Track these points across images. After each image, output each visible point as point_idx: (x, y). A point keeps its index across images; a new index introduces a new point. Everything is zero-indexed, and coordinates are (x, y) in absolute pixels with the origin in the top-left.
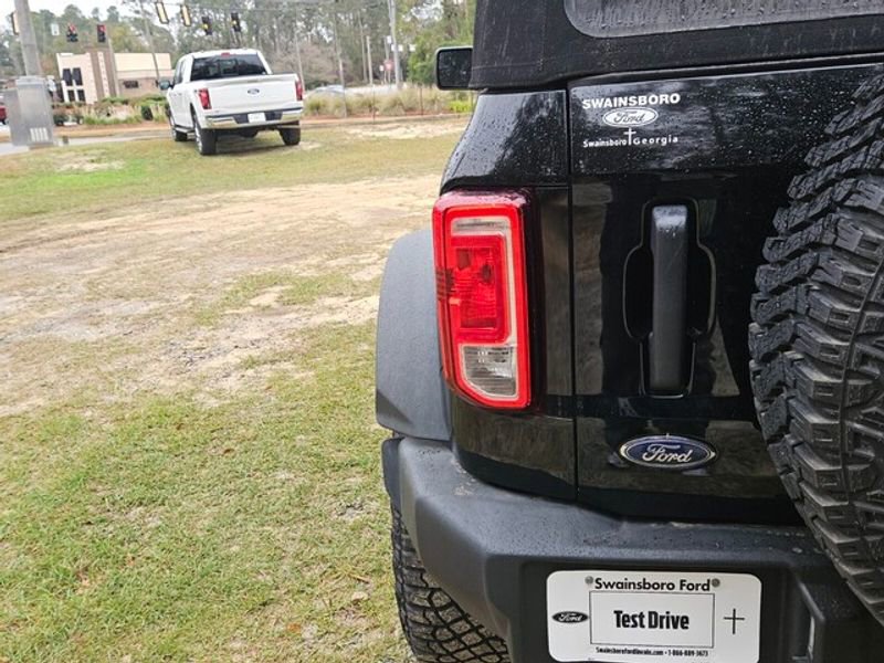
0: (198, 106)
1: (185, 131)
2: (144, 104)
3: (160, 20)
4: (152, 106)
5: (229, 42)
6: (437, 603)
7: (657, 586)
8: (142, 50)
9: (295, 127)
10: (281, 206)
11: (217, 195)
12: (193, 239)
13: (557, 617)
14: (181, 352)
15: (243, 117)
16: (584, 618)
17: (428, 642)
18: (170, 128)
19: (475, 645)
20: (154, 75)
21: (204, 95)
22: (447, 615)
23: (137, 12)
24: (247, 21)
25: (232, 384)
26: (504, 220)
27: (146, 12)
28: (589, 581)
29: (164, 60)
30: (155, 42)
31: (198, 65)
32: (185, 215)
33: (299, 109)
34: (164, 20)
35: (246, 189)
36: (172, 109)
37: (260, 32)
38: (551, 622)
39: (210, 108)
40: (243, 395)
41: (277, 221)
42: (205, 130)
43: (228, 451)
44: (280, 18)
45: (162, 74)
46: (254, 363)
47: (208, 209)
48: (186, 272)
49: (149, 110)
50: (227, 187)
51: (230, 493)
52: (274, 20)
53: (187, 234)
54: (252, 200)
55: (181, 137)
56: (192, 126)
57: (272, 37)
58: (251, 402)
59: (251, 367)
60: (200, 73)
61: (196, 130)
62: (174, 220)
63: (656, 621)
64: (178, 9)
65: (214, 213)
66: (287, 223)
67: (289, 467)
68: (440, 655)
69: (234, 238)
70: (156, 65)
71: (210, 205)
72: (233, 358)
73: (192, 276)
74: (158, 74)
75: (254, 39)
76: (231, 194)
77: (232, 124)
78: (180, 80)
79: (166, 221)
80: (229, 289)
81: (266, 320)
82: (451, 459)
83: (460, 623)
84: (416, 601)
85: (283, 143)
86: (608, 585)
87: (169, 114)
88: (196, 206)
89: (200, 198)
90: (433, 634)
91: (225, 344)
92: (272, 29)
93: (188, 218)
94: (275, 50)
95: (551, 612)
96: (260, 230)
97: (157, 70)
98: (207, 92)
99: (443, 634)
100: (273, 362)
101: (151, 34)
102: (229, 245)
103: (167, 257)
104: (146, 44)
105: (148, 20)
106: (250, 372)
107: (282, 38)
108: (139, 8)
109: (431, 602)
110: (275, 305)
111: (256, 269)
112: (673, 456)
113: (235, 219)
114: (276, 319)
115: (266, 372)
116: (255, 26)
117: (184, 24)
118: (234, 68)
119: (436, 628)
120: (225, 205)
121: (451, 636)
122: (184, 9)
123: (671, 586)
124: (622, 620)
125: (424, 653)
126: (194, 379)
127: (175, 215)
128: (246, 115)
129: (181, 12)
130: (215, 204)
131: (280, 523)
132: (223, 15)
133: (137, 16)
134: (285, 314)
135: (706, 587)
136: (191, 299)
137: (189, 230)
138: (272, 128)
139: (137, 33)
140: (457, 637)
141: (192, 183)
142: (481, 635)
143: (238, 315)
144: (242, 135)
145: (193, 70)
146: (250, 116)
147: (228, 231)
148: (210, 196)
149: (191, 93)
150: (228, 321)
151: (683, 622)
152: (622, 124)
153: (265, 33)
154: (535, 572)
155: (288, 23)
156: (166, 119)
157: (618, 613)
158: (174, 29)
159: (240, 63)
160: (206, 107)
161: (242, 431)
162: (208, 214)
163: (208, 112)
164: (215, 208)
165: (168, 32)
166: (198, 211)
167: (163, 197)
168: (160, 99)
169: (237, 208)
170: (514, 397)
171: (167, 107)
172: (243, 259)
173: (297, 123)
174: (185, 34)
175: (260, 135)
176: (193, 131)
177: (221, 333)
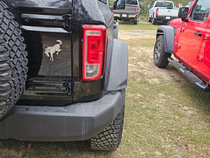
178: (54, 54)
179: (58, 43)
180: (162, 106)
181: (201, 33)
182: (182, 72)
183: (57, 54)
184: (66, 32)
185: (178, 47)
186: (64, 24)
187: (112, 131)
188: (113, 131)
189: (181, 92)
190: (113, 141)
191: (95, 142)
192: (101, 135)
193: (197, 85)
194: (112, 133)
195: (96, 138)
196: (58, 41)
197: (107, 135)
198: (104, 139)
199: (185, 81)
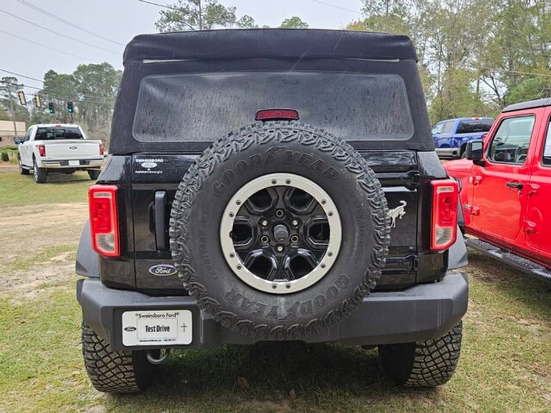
0: (38, 154)
1: (28, 168)
2: (4, 151)
3: (21, 103)
4: (9, 153)
5: (66, 117)
6: (97, 349)
7: (159, 316)
8: (7, 119)
9: (98, 169)
10: (81, 212)
11: (42, 205)
12: (23, 228)
13: (126, 329)
14: (4, 282)
15: (66, 162)
16: (135, 329)
17: (93, 368)
18: (19, 166)
19: (113, 369)
20: (13, 134)
21: (42, 148)
22: (102, 354)
23: (6, 96)
24: (79, 106)
25: (32, 295)
26: (110, 193)
27: (12, 96)
28: (137, 315)
29: (21, 126)
30: (16, 115)
31: (40, 131)
32: (20, 215)
33: (101, 159)
34: (23, 103)
35: (61, 203)
36: (21, 155)
37: (87, 113)
38: (124, 331)
39: (45, 156)
40: (36, 300)
41: (76, 220)
42: (40, 168)
43: (23, 323)
44: (100, 106)
45: (19, 134)
46: (45, 286)
47: (35, 213)
48: (15, 244)
49: (7, 155)
50: (50, 201)
51: (20, 339)
52: (96, 107)
53: (19, 225)
54: (64, 209)
55: (25, 172)
56: (32, 166)
57: (95, 117)
58: (40, 302)
59: (43, 288)
60: (41, 136)
61: (35, 168)
62: (13, 218)
63: (159, 329)
64: (34, 97)
65: (39, 215)
66: (82, 221)
67: (53, 329)
68: (99, 375)
69: (48, 228)
70: (15, 128)
71: (37, 210)
72: (33, 284)
73: (18, 246)
74: (16, 134)
75: (83, 117)
76: (51, 205)
77: (58, 166)
78: (28, 139)
79: (7, 218)
80: (38, 253)
81: (57, 268)
82: (100, 283)
83: (107, 358)
84: (89, 349)
85: (90, 178)
86: (143, 316)
87: (19, 158)
88: (28, 211)
89: (31, 207)
90: (95, 364)
91: (31, 278)
92: (95, 112)
93: (21, 217)
94: (96, 124)
95: (124, 328)
96: (64, 224)
97: (16, 132)
98: (44, 147)
99: (100, 364)
100: (56, 286)
101: (14, 109)
102: (44, 231)
103: (5, 237)
104: (11, 115)
105: (13, 101)
106: (42, 290)
107: (101, 117)
108: (8, 94)
109: (95, 349)
110: (64, 260)
111: (57, 243)
112: (165, 271)
113: (51, 218)
114: (62, 267)
115: (51, 290)
116: (84, 110)
117: (37, 106)
118: (63, 134)
119: (97, 361)
120: (46, 210)
121: (103, 364)
122: (37, 97)
123: (163, 316)
124: (148, 329)
125: (93, 374)
126: (10, 293)
127: (14, 215)
128: (68, 160)
129: (35, 99)
130: (41, 210)
131: (44, 349)
132: (63, 102)
133: (6, 98)
134: (69, 264)
135: (175, 315)
136: (16, 257)
137: (21, 223)
138: (84, 169)
139: (5, 108)
140: (105, 365)
141: (28, 198)
142: (115, 363)
143: (41, 265)
144: (64, 173)
145: (37, 134)
146: (70, 162)
147: (46, 224)
148: (38, 206)
149: (34, 147)
150: (34, 267)
151: (167, 329)
152: (147, 167)
153: (89, 113)
154: (118, 311)
155: (105, 110)
156: (17, 161)
157: (147, 327)
158: (30, 108)
159: (67, 132)
160: (42, 155)
161: (32, 314)
162: (34, 215)
163: (44, 158)
164: (40, 212)
165: (26, 109)
166: (28, 213)
167: (8, 205)
168: (15, 149)
169: (53, 212)
170: (113, 252)
171: (19, 154)
172: (51, 238)
173: (99, 167)
174: (38, 111)
175: (77, 173)
176: (33, 169)
177: (30, 273)
178: (396, 218)
179: (402, 204)
180: (480, 322)
181: (519, 184)
182: (498, 258)
183: (401, 218)
184: (408, 190)
185: (475, 212)
186: (409, 183)
187: (450, 339)
188: (452, 339)
189: (502, 296)
190: (452, 358)
191: (420, 363)
192: (432, 347)
193: (537, 274)
194: (451, 343)
195: (423, 355)
196: (401, 202)
197: (442, 348)
198: (438, 356)
199: (499, 278)
